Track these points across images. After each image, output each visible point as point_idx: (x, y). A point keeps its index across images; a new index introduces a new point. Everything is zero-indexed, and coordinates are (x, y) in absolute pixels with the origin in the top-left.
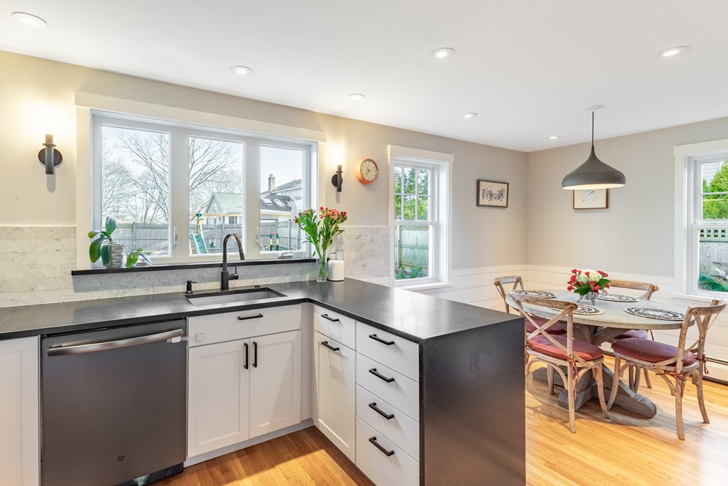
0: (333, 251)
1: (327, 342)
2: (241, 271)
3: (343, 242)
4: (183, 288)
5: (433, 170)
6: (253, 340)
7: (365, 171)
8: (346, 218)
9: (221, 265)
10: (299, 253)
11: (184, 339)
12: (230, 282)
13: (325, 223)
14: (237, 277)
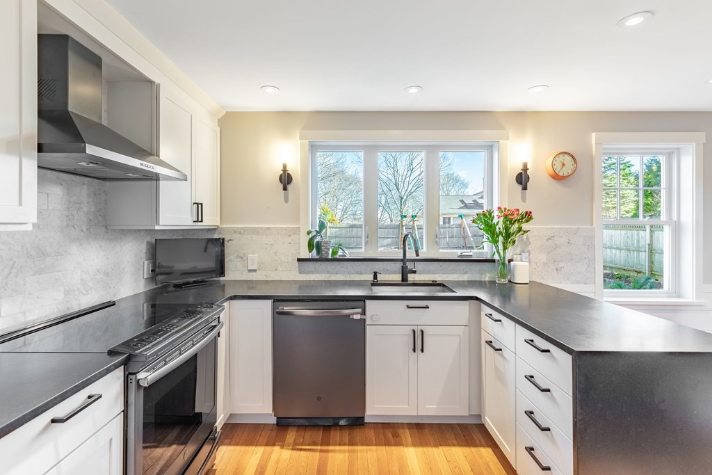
0: (518, 252)
1: (491, 342)
2: (419, 266)
3: (530, 243)
4: (371, 278)
5: (669, 155)
6: (420, 328)
7: (558, 166)
8: (531, 218)
9: (402, 260)
10: (480, 253)
11: (363, 317)
12: (409, 275)
13: (504, 222)
14: (415, 271)
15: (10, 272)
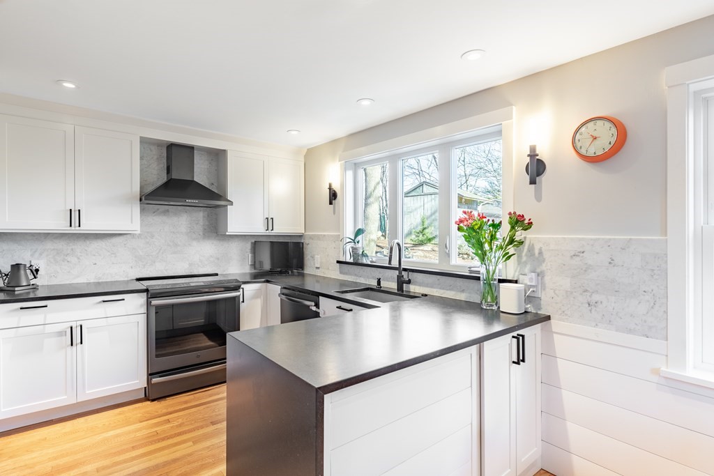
3: (544, 261)
7: (585, 142)
9: (397, 269)
14: (409, 282)
15: (159, 251)
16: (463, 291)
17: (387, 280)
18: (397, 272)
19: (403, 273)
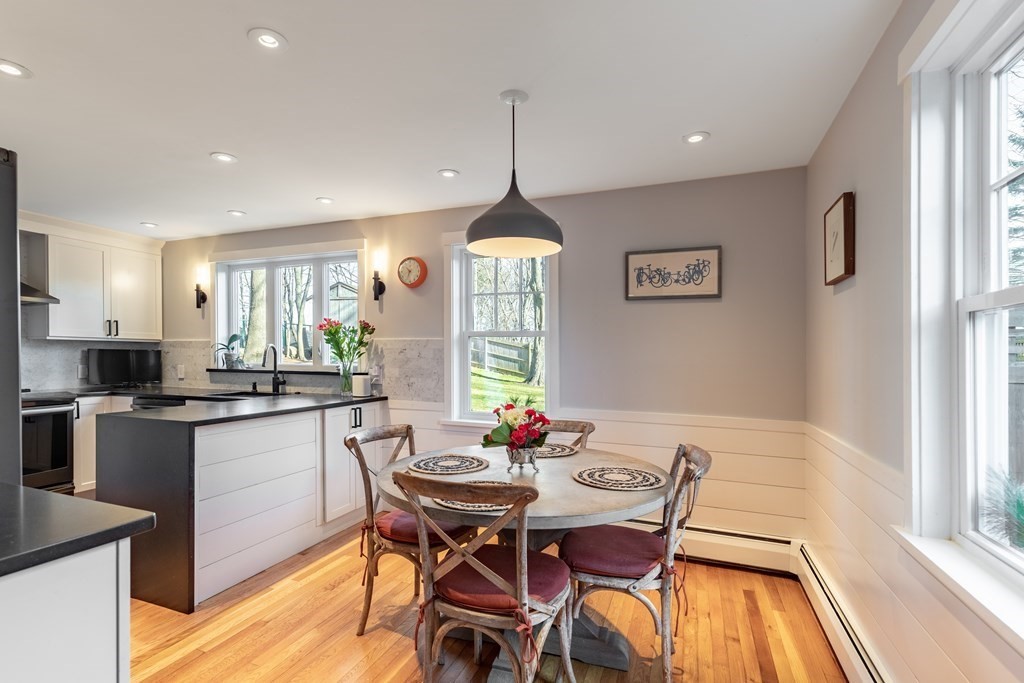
0: (373, 365)
3: (384, 356)
7: (405, 273)
9: (272, 372)
14: (284, 383)
16: (330, 386)
17: (263, 384)
18: (273, 375)
19: (279, 375)
